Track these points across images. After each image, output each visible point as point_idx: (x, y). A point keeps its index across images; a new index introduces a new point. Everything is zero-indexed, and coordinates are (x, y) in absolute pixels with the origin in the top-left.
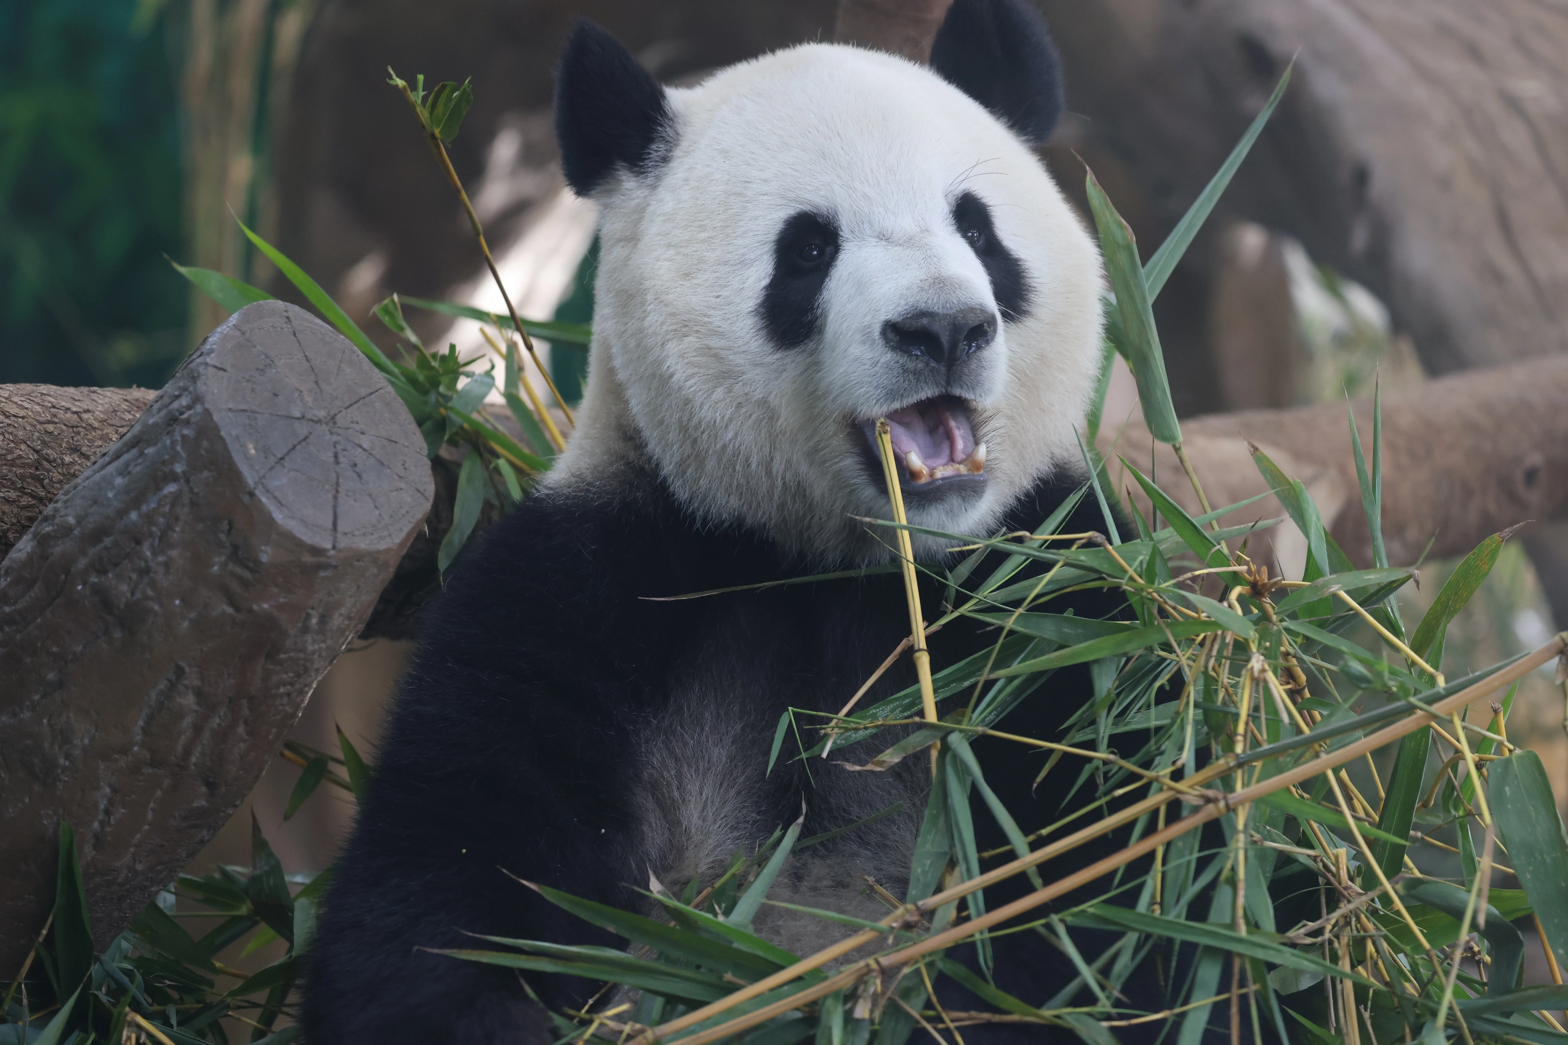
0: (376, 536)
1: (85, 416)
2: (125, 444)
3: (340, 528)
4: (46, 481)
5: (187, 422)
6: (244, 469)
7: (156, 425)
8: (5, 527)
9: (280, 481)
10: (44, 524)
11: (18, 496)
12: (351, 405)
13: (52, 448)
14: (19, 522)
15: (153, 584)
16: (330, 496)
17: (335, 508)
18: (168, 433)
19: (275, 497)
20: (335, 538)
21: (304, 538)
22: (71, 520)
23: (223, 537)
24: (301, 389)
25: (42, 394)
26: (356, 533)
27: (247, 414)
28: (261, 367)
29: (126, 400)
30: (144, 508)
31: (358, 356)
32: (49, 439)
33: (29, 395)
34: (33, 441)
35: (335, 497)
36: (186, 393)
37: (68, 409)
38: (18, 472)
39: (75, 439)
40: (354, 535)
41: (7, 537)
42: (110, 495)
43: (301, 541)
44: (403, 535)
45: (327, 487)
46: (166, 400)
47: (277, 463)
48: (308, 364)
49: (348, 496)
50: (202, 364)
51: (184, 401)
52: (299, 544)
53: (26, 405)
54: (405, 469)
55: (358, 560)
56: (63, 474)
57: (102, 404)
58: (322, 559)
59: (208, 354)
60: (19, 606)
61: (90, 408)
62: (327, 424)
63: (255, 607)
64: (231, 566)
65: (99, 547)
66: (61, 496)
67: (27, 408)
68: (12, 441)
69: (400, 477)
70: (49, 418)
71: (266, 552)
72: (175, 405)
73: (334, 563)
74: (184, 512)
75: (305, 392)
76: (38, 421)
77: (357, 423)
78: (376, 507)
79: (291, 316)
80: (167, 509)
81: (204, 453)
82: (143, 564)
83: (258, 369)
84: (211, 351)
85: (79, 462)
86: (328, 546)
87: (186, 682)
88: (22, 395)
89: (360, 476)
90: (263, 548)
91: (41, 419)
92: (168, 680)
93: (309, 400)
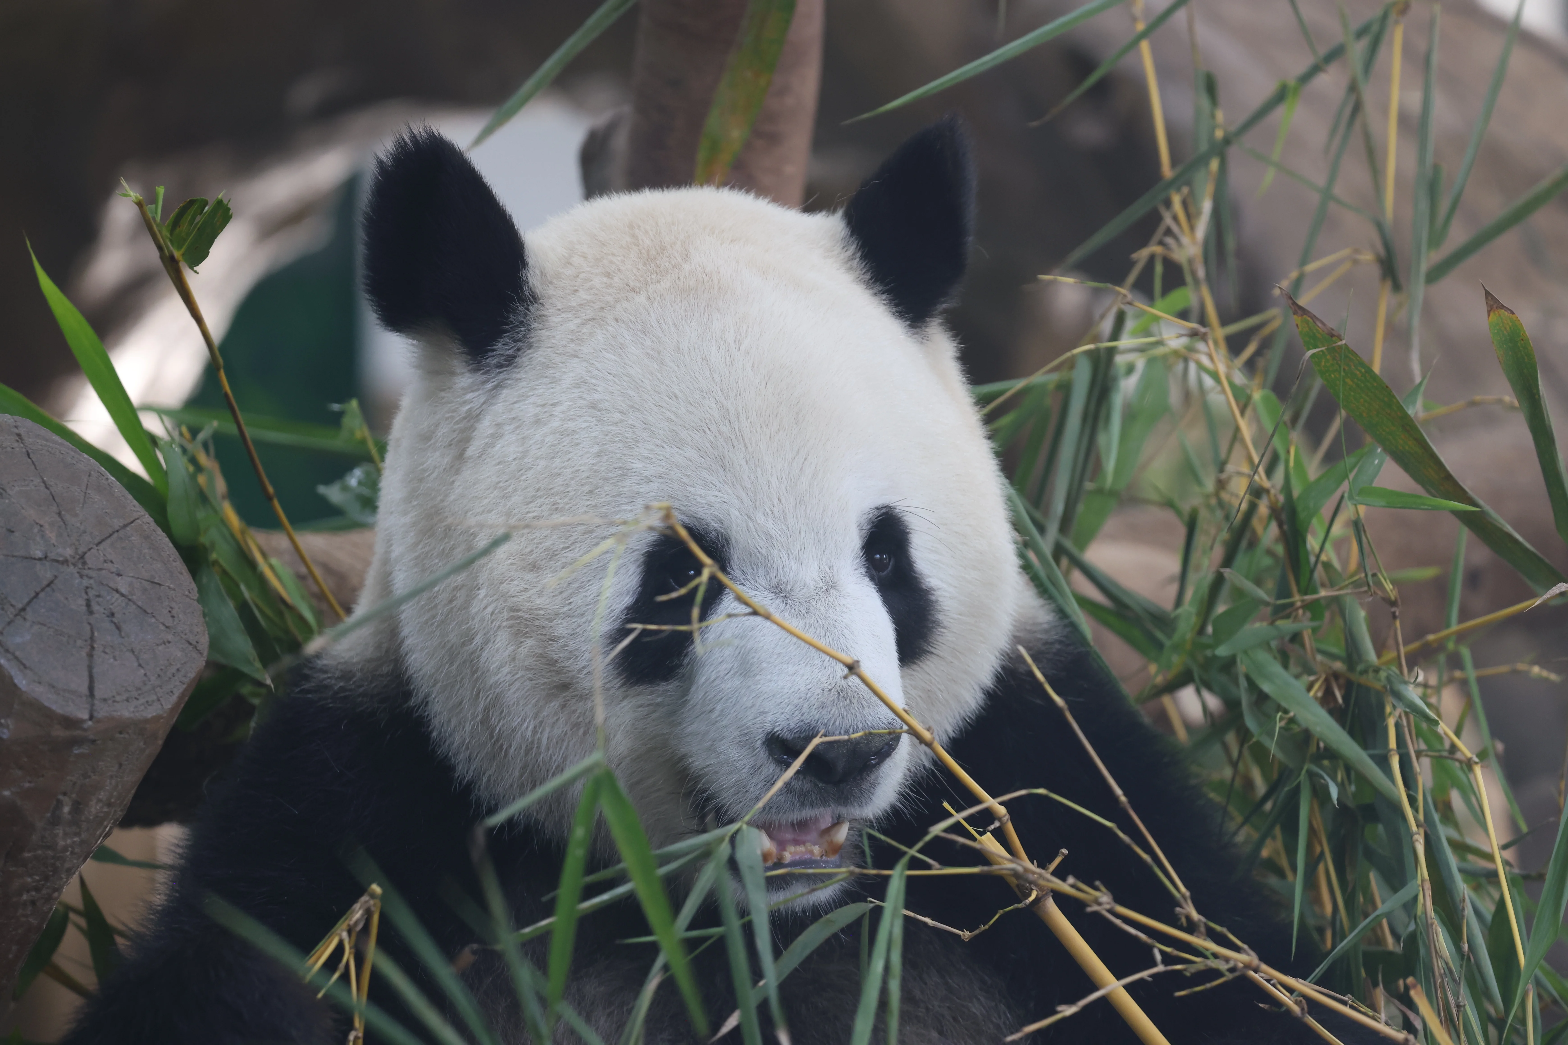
0: (142, 701)
3: (97, 694)
9: (21, 637)
12: (103, 541)
16: (84, 653)
17: (90, 668)
20: (93, 705)
21: (54, 707)
24: (41, 522)
26: (118, 698)
35: (90, 655)
40: (114, 702)
43: (49, 710)
45: (80, 643)
47: (16, 615)
48: (48, 492)
49: (106, 653)
52: (48, 714)
54: (173, 617)
55: (121, 733)
58: (79, 732)
62: (74, 565)
69: (167, 627)
71: (7, 727)
73: (91, 737)
75: (46, 527)
77: (112, 562)
78: (140, 665)
79: (24, 434)
86: (84, 715)
89: (119, 628)
90: (3, 721)
93: (51, 535)
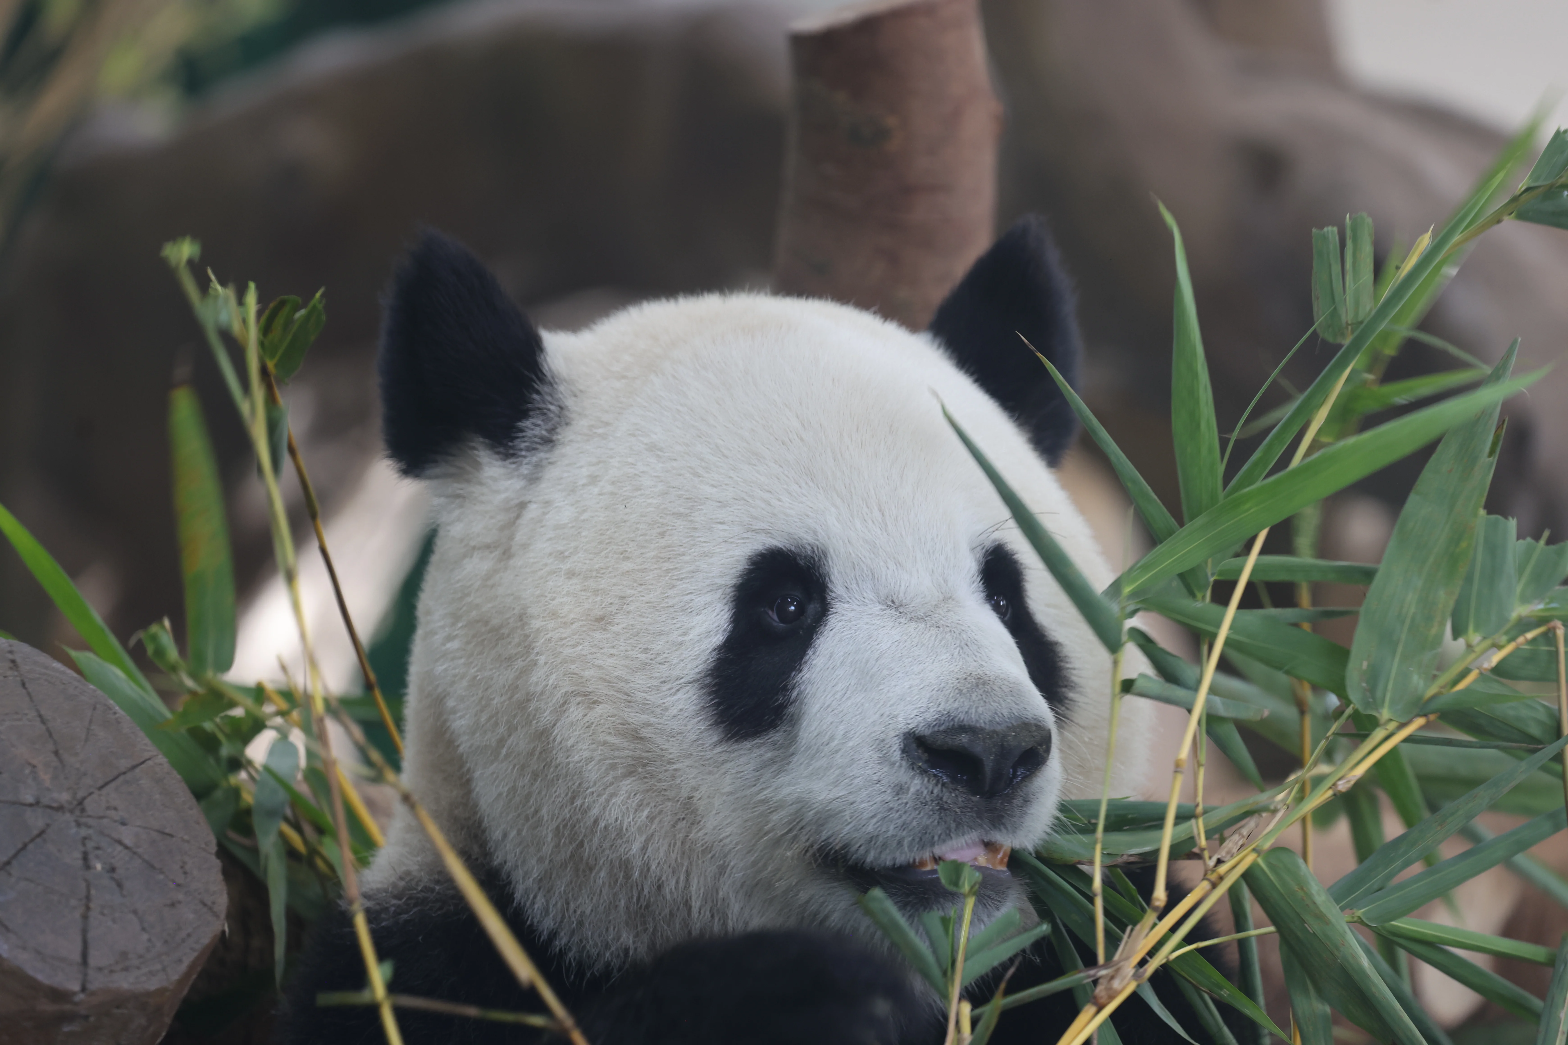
0: (144, 970)
3: (93, 961)
12: (106, 784)
16: (77, 915)
17: (84, 932)
20: (85, 975)
21: (40, 977)
24: (34, 762)
26: (115, 967)
31: (115, 713)
35: (85, 917)
40: (111, 971)
43: (37, 981)
44: (183, 967)
45: (73, 902)
48: (44, 727)
49: (103, 914)
52: (33, 985)
54: (185, 873)
55: (118, 1007)
58: (67, 1007)
62: (72, 812)
69: (179, 885)
73: (83, 1012)
75: (40, 767)
77: (115, 809)
78: (144, 929)
79: (18, 660)
86: (76, 987)
89: (120, 885)
93: (46, 777)
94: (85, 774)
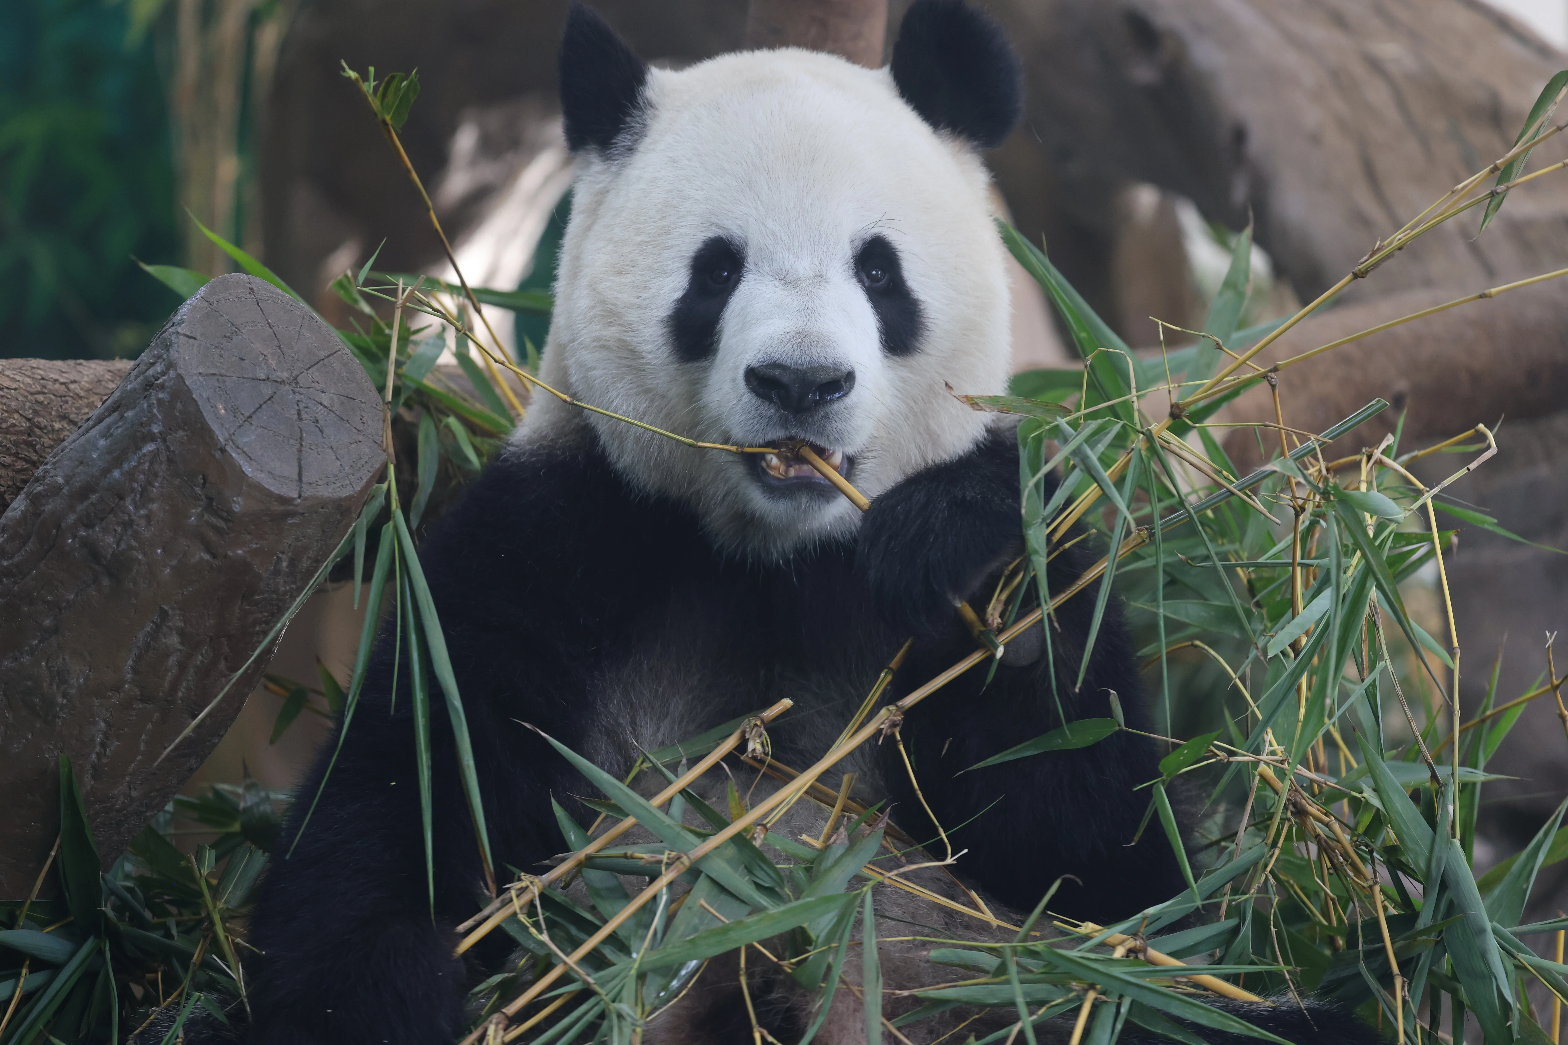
0: (338, 484)
1: (72, 386)
2: (107, 409)
3: (304, 479)
4: (38, 447)
5: (162, 387)
6: (215, 427)
7: (134, 390)
8: (3, 489)
9: (249, 438)
10: (36, 485)
11: (13, 461)
12: (311, 367)
13: (43, 417)
14: (14, 484)
15: (136, 535)
16: (295, 450)
17: (299, 460)
18: (145, 398)
19: (244, 452)
20: (301, 487)
21: (272, 489)
22: (60, 480)
23: (197, 489)
24: (265, 353)
25: (33, 368)
26: (320, 483)
27: (216, 377)
28: (227, 335)
29: (110, 371)
30: (126, 466)
31: (317, 321)
32: (40, 409)
33: (20, 368)
34: (25, 410)
35: (300, 451)
36: (161, 360)
37: (56, 380)
38: (12, 439)
39: (64, 407)
40: (317, 485)
41: (4, 499)
42: (95, 456)
43: (269, 491)
45: (292, 441)
46: (143, 367)
47: (245, 421)
48: (271, 331)
49: (311, 449)
50: (173, 333)
51: (159, 368)
52: (269, 493)
53: (18, 378)
54: (363, 423)
55: (322, 508)
56: (54, 440)
57: (88, 375)
58: (290, 508)
59: (179, 324)
60: (16, 559)
61: (77, 379)
62: (290, 384)
63: (230, 553)
64: (206, 516)
65: (85, 504)
66: (49, 458)
67: (19, 381)
68: (6, 411)
69: (359, 431)
70: (39, 389)
71: (238, 503)
72: (151, 372)
73: (300, 511)
74: (162, 468)
75: (269, 356)
76: (28, 392)
77: (318, 382)
78: (337, 458)
79: (254, 288)
80: (146, 466)
81: (178, 414)
82: (127, 518)
83: (225, 336)
84: (182, 322)
85: (68, 428)
86: (295, 495)
87: (170, 624)
88: (14, 369)
89: (321, 431)
90: (235, 499)
91: (32, 390)
92: (153, 622)
93: (273, 362)
94: (298, 360)
